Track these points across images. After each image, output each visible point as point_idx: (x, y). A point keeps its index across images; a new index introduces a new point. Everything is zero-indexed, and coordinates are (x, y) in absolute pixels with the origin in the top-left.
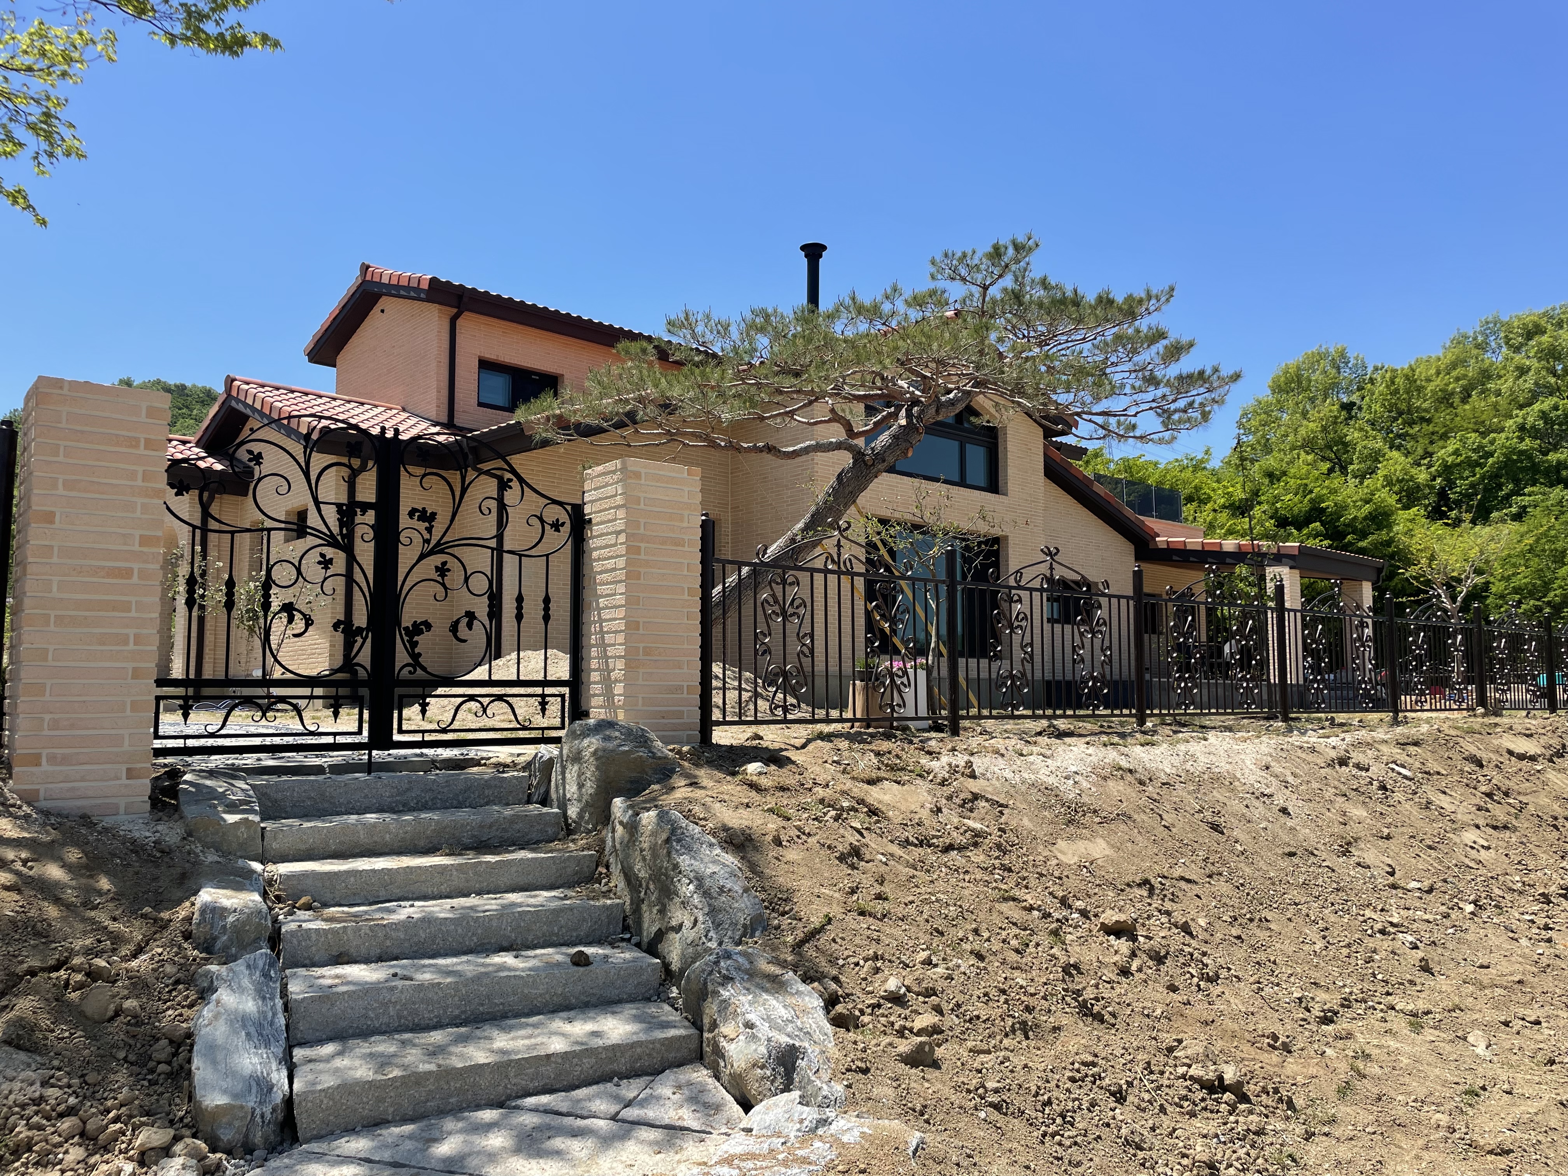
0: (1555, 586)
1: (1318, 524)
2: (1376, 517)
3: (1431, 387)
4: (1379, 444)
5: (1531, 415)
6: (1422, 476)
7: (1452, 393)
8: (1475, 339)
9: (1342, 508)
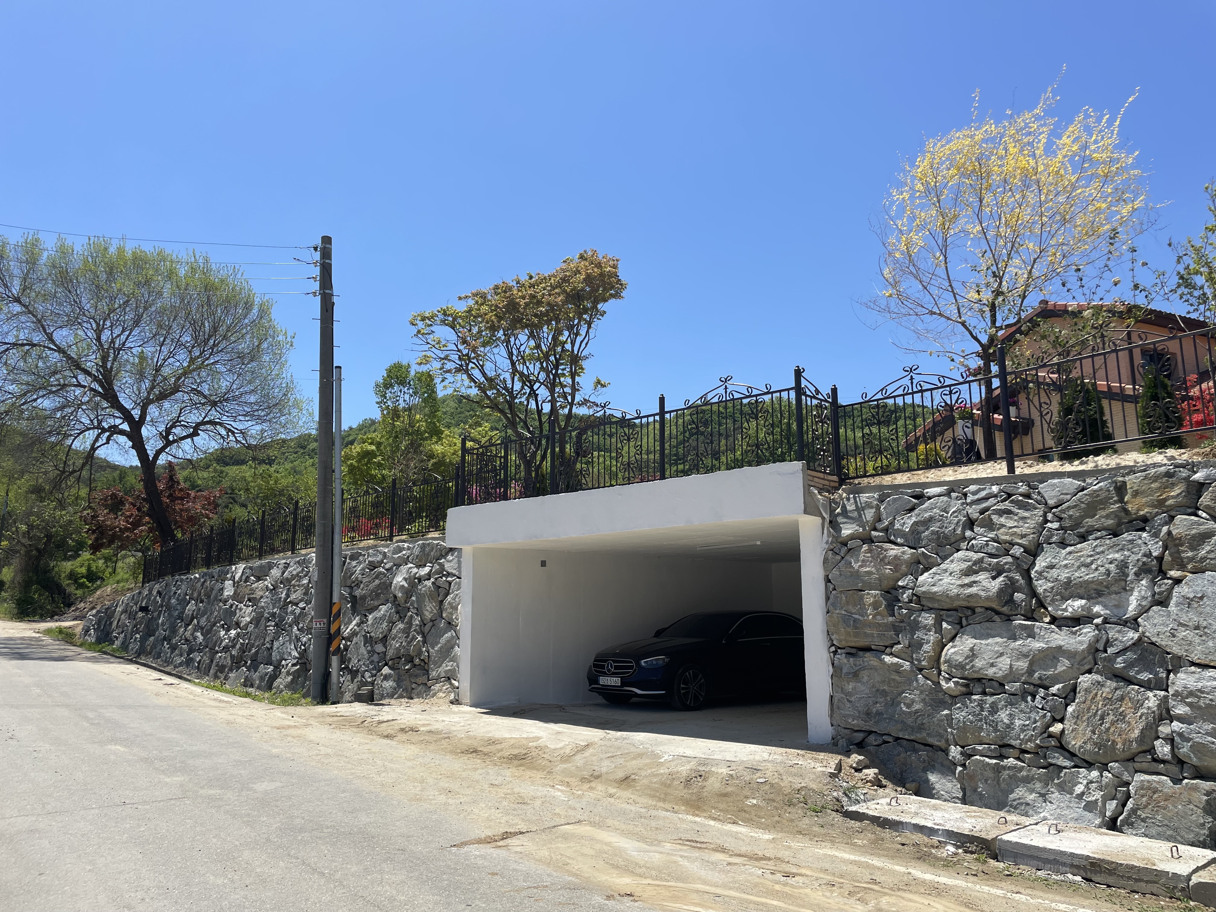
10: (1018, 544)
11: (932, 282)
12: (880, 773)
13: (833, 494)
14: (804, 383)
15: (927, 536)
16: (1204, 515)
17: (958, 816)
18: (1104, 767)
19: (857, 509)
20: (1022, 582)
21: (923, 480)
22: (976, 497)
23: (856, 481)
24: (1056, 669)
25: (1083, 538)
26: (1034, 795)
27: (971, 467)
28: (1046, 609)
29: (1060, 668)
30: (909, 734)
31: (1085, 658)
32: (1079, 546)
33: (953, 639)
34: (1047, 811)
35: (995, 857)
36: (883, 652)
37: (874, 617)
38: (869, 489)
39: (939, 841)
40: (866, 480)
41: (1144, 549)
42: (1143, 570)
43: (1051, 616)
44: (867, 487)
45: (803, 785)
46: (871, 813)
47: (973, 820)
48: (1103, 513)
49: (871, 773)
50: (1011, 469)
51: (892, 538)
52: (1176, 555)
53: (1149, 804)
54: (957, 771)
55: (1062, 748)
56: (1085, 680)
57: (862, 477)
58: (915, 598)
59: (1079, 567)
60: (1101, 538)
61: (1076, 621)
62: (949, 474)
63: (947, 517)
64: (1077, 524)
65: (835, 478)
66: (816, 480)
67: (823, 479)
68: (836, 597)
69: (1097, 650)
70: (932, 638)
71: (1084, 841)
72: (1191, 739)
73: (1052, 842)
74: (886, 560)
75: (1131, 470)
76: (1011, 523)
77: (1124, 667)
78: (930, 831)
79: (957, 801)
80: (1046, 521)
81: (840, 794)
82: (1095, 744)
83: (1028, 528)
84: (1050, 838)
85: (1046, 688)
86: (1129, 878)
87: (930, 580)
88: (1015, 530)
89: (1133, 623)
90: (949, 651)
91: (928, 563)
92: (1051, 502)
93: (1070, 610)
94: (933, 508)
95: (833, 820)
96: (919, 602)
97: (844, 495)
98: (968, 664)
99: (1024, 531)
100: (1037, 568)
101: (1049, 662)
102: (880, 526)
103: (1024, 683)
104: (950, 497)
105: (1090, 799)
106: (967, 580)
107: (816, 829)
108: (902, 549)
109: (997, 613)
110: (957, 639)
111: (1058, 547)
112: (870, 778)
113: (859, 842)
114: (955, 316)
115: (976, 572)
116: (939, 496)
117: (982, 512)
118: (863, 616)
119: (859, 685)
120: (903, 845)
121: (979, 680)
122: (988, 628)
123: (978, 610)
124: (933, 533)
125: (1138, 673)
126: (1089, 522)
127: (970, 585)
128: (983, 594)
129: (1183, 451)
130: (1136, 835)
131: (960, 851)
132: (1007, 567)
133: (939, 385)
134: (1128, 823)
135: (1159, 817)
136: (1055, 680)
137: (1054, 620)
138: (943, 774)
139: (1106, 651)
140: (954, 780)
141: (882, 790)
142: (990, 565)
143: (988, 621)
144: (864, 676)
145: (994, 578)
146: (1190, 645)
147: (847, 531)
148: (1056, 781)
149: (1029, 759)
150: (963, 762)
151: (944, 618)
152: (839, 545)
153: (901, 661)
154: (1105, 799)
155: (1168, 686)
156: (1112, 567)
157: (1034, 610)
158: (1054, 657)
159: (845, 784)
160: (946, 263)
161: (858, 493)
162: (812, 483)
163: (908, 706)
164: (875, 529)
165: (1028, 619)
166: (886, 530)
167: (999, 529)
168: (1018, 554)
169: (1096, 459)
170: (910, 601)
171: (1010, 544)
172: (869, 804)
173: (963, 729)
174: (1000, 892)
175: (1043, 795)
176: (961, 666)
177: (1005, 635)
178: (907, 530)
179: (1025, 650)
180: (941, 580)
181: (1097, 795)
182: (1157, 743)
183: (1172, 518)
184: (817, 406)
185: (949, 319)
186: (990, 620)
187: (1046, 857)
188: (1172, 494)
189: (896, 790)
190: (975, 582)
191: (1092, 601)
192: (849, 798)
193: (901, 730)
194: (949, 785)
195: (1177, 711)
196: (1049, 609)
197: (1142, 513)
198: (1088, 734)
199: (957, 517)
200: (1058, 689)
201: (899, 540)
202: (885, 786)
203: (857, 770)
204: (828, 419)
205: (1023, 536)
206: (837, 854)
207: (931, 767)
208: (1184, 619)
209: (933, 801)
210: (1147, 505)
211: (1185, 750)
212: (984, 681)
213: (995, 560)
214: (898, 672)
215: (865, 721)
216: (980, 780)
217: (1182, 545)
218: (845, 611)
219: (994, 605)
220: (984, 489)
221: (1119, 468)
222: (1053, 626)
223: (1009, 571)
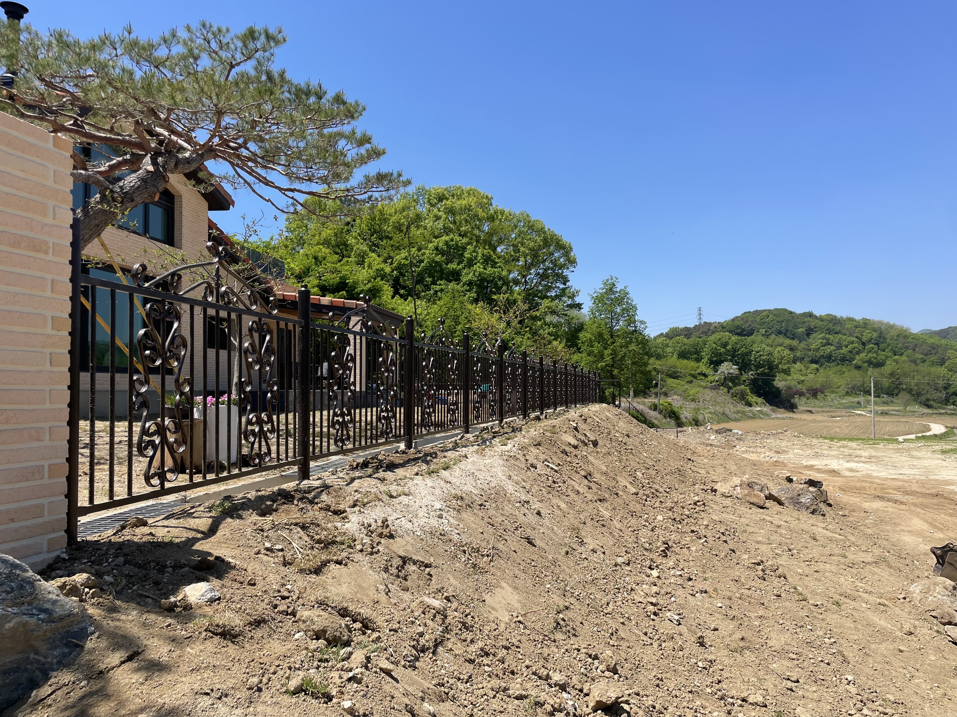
0: (456, 335)
1: (344, 292)
2: (372, 290)
3: (393, 219)
4: (365, 248)
5: (441, 242)
6: (388, 270)
7: (403, 224)
8: (413, 197)
9: (356, 283)
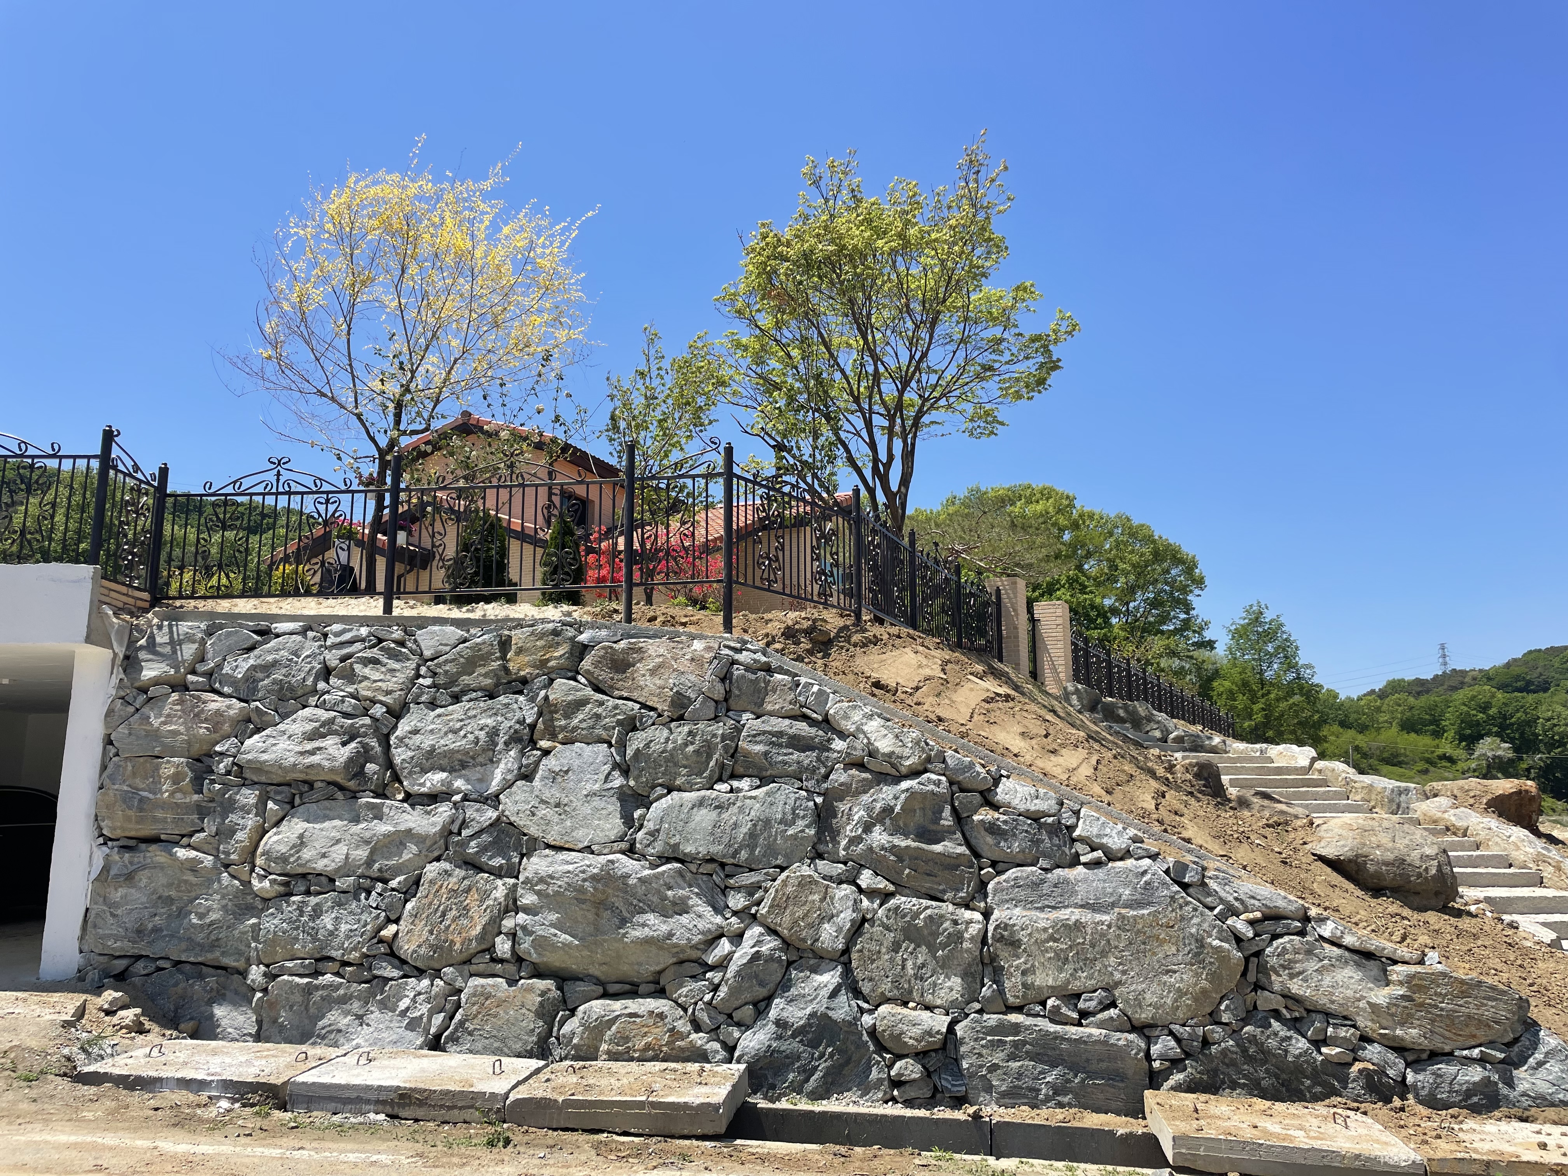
10: (381, 702)
11: (329, 354)
12: (143, 1014)
13: (138, 617)
14: (115, 452)
15: (267, 685)
16: (583, 680)
17: (243, 1059)
18: (437, 974)
19: (172, 642)
20: (378, 749)
21: (275, 611)
22: (338, 640)
23: (178, 603)
24: (401, 857)
25: (456, 699)
26: (349, 1018)
27: (340, 601)
28: (401, 783)
29: (406, 856)
30: (196, 956)
31: (436, 843)
32: (450, 708)
33: (278, 823)
34: (362, 1037)
35: (283, 1107)
36: (177, 844)
37: (172, 794)
38: (196, 615)
39: (209, 1097)
40: (192, 603)
41: (518, 715)
42: (515, 739)
43: (406, 792)
44: (192, 612)
45: (13, 1044)
46: (117, 1071)
47: (263, 1062)
48: (483, 670)
49: (129, 1015)
50: (388, 608)
51: (217, 685)
52: (549, 723)
53: (479, 1013)
54: (255, 999)
55: (393, 955)
56: (432, 870)
57: (188, 597)
58: (235, 768)
59: (446, 734)
60: (476, 699)
61: (433, 798)
62: (310, 607)
63: (296, 663)
64: (453, 682)
65: (146, 595)
66: (113, 594)
67: (127, 595)
68: (117, 766)
69: (451, 833)
70: (250, 822)
71: (398, 1068)
72: (534, 932)
73: (358, 1075)
74: (203, 716)
75: (519, 624)
76: (376, 676)
77: (477, 852)
78: (201, 1085)
79: (248, 1038)
80: (418, 676)
81: (75, 1049)
82: (431, 946)
83: (396, 683)
84: (359, 1070)
85: (385, 881)
86: (442, 1107)
87: (260, 744)
88: (379, 684)
89: (494, 800)
90: (271, 840)
91: (262, 721)
92: (427, 653)
93: (428, 784)
94: (279, 650)
95: (55, 1089)
96: (239, 775)
97: (156, 621)
98: (292, 855)
99: (390, 686)
100: (399, 733)
101: (394, 849)
102: (201, 668)
103: (359, 877)
104: (305, 637)
105: (414, 1015)
106: (309, 746)
107: (24, 1106)
108: (228, 702)
109: (341, 788)
110: (284, 822)
111: (427, 708)
112: (127, 1021)
113: (90, 1115)
114: (351, 406)
115: (323, 736)
116: (291, 634)
117: (343, 659)
118: (155, 794)
119: (133, 891)
120: (156, 1109)
121: (304, 876)
122: (326, 808)
123: (318, 785)
124: (275, 682)
125: (490, 858)
126: (466, 680)
127: (312, 753)
128: (326, 764)
129: (575, 608)
130: (460, 1052)
131: (237, 1105)
132: (363, 730)
133: (314, 489)
134: (454, 1039)
135: (487, 1028)
136: (397, 871)
137: (408, 797)
138: (234, 1005)
139: (460, 834)
140: (249, 1012)
141: (141, 1037)
142: (342, 727)
143: (327, 799)
144: (143, 878)
145: (344, 744)
146: (547, 824)
147: (150, 671)
148: (378, 998)
149: (351, 973)
150: (264, 986)
151: (272, 795)
152: (135, 691)
153: (201, 855)
154: (432, 1013)
155: (519, 872)
156: (482, 735)
157: (387, 785)
158: (401, 843)
159: (84, 1034)
160: (349, 334)
161: (177, 620)
162: (107, 600)
163: (201, 916)
164: (194, 672)
165: (377, 796)
166: (209, 674)
167: (360, 682)
168: (378, 715)
169: (486, 607)
170: (228, 773)
171: (371, 701)
172: (117, 1058)
173: (273, 942)
174: (276, 1152)
175: (359, 1017)
176: (283, 859)
177: (346, 816)
178: (240, 676)
179: (367, 835)
180: (275, 745)
181: (423, 1009)
182: (498, 940)
183: (552, 681)
184: (132, 489)
185: (342, 407)
186: (332, 798)
187: (347, 1095)
188: (556, 654)
189: (164, 1035)
190: (319, 749)
191: (454, 774)
192: (88, 1054)
193: (185, 951)
194: (241, 1018)
195: (525, 901)
196: (405, 783)
197: (522, 673)
198: (425, 934)
199: (310, 663)
200: (399, 883)
201: (226, 689)
202: (149, 1031)
203: (108, 1013)
204: (148, 509)
205: (388, 693)
206: (49, 1138)
207: (219, 997)
208: (546, 796)
209: (213, 1043)
210: (528, 664)
211: (526, 945)
212: (310, 877)
213: (350, 721)
214: (194, 870)
215: (134, 942)
216: (284, 1007)
217: (556, 712)
218: (129, 786)
219: (339, 779)
220: (350, 630)
221: (507, 619)
222: (406, 805)
223: (365, 735)
